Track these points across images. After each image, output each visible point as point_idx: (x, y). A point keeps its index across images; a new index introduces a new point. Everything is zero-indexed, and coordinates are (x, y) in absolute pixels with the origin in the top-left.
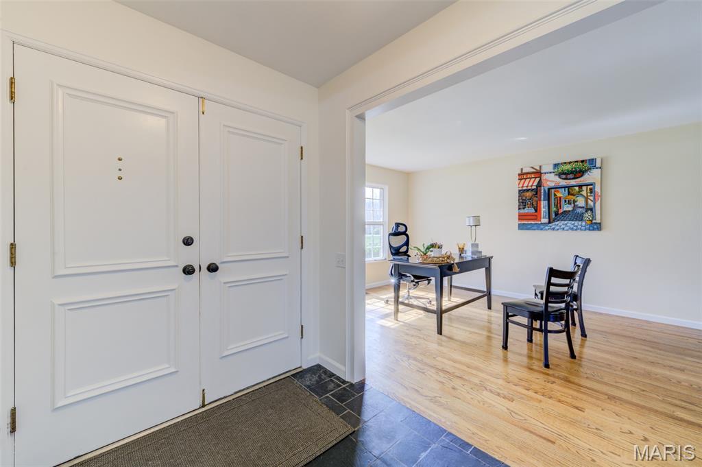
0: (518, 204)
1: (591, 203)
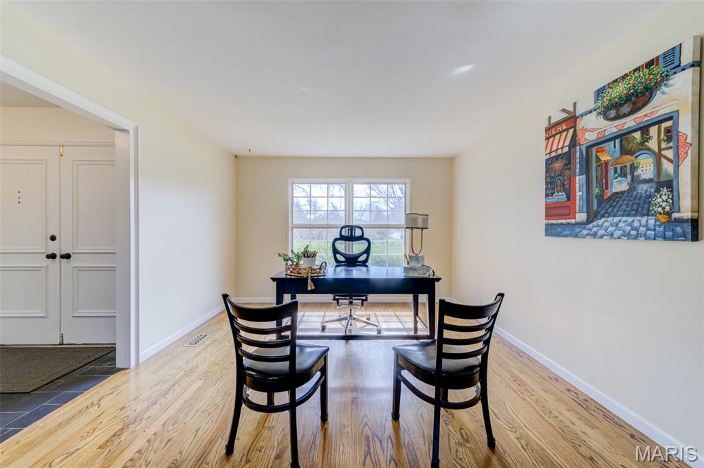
1: (668, 167)
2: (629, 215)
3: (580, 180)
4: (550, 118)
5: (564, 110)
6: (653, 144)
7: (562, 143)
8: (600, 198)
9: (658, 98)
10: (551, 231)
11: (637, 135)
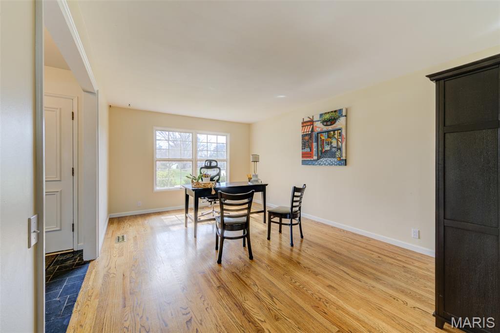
0: (301, 145)
1: (340, 144)
2: (330, 158)
3: (315, 144)
4: (303, 119)
5: (309, 117)
6: (336, 136)
7: (308, 129)
8: (321, 151)
9: (337, 123)
10: (304, 163)
11: (332, 132)
